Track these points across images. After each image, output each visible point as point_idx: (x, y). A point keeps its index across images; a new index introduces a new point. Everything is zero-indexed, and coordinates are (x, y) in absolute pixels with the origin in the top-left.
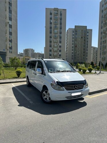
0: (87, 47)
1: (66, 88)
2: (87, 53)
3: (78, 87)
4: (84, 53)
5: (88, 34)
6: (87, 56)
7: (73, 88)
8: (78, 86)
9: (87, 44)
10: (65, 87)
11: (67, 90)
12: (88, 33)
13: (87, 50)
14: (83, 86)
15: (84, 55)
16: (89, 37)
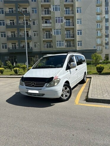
1: (25, 84)
3: (36, 85)
7: (31, 84)
8: (36, 83)
10: (25, 82)
11: (26, 85)
14: (44, 85)
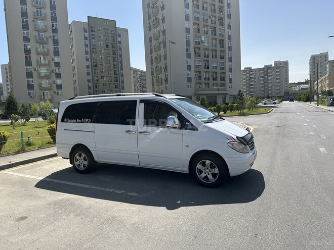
0: (122, 69)
2: (123, 82)
4: (116, 81)
5: (119, 39)
9: (121, 62)
12: (119, 36)
13: (122, 75)
15: (116, 87)
16: (122, 46)
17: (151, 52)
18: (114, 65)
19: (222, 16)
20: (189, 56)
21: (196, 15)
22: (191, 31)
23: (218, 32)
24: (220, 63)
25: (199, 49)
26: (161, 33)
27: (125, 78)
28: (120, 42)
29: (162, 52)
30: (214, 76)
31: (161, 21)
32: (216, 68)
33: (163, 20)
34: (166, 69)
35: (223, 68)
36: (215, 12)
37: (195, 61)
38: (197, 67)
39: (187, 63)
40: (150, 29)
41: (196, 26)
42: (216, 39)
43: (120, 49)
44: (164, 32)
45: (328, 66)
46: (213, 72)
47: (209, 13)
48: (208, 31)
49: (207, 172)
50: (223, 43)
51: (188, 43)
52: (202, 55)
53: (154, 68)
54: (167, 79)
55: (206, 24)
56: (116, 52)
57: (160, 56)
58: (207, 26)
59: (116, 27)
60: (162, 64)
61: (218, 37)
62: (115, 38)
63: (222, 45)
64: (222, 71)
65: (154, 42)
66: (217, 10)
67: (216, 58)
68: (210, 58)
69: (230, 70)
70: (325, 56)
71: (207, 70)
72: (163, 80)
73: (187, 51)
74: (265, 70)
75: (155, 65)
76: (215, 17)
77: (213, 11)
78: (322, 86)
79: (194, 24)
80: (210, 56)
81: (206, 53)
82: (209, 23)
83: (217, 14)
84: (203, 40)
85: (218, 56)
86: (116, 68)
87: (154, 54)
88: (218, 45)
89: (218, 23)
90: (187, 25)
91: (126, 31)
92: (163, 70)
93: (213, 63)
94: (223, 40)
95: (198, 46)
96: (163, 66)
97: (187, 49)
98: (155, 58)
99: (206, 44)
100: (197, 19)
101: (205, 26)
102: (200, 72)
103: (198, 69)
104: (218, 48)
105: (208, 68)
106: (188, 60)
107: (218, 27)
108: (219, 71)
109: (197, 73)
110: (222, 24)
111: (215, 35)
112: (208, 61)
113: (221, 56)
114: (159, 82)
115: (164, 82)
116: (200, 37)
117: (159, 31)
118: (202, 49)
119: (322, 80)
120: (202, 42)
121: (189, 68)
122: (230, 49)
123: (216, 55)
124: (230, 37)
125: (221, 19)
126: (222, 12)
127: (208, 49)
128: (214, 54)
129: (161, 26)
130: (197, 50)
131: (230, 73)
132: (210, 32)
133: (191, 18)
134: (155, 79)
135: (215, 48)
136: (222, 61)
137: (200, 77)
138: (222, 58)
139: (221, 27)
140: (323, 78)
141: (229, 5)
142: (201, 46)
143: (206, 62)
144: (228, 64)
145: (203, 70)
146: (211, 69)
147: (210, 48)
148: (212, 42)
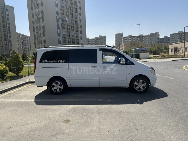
0: (10, 33)
2: (11, 41)
4: (6, 40)
5: (7, 13)
6: (11, 46)
9: (9, 28)
12: (7, 11)
13: (10, 37)
15: (6, 44)
16: (10, 17)
17: (33, 23)
18: (4, 29)
19: (76, 8)
20: (58, 28)
21: (62, 4)
22: (60, 13)
23: (74, 17)
24: (76, 34)
25: (64, 24)
26: (40, 13)
27: (12, 39)
28: (8, 15)
29: (41, 24)
30: (73, 41)
31: (40, 5)
32: (74, 36)
33: (42, 5)
34: (44, 35)
35: (78, 37)
36: (72, 5)
37: (62, 31)
38: (64, 35)
39: (58, 32)
40: (32, 9)
41: (62, 11)
42: (73, 20)
43: (8, 19)
44: (42, 12)
45: (123, 39)
46: (72, 39)
47: (69, 4)
48: (68, 15)
49: (140, 85)
50: (77, 23)
51: (58, 21)
52: (66, 28)
53: (36, 34)
54: (45, 41)
55: (67, 10)
56: (5, 21)
57: (40, 27)
58: (68, 12)
59: (5, 5)
60: (41, 31)
61: (74, 19)
62: (4, 12)
63: (77, 24)
64: (77, 38)
65: (36, 18)
66: (73, 4)
67: (74, 31)
68: (71, 31)
69: (81, 38)
70: (122, 34)
71: (69, 37)
72: (42, 41)
73: (57, 25)
74: (96, 40)
75: (36, 31)
76: (72, 7)
77: (71, 4)
78: (121, 49)
79: (61, 10)
80: (71, 29)
81: (68, 27)
82: (69, 11)
83: (73, 5)
84: (66, 19)
85: (75, 30)
86: (5, 31)
87: (36, 25)
88: (75, 24)
89: (74, 11)
90: (57, 9)
91: (13, 8)
92: (42, 35)
93: (73, 34)
94: (77, 21)
95: (63, 23)
96: (42, 33)
97: (57, 24)
98: (37, 27)
99: (68, 22)
100: (62, 7)
101: (67, 12)
102: (65, 38)
103: (64, 36)
104: (75, 25)
105: (70, 36)
106: (58, 30)
107: (74, 14)
108: (75, 38)
109: (64, 39)
110: (76, 12)
111: (73, 18)
112: (69, 32)
113: (76, 30)
114: (39, 42)
115: (43, 43)
116: (65, 18)
117: (39, 11)
118: (66, 25)
119: (121, 46)
120: (66, 21)
121: (59, 35)
122: (81, 26)
123: (74, 29)
124: (80, 20)
125: (76, 9)
126: (76, 5)
127: (69, 25)
128: (72, 28)
129: (40, 8)
130: (63, 25)
131: (81, 40)
132: (70, 16)
133: (59, 6)
134: (37, 40)
135: (73, 25)
136: (77, 33)
137: (65, 41)
138: (77, 31)
139: (76, 14)
140: (122, 45)
141: (80, 2)
142: (65, 23)
143: (68, 33)
144: (80, 35)
145: (67, 37)
146: (71, 37)
147: (70, 24)
148: (71, 21)
